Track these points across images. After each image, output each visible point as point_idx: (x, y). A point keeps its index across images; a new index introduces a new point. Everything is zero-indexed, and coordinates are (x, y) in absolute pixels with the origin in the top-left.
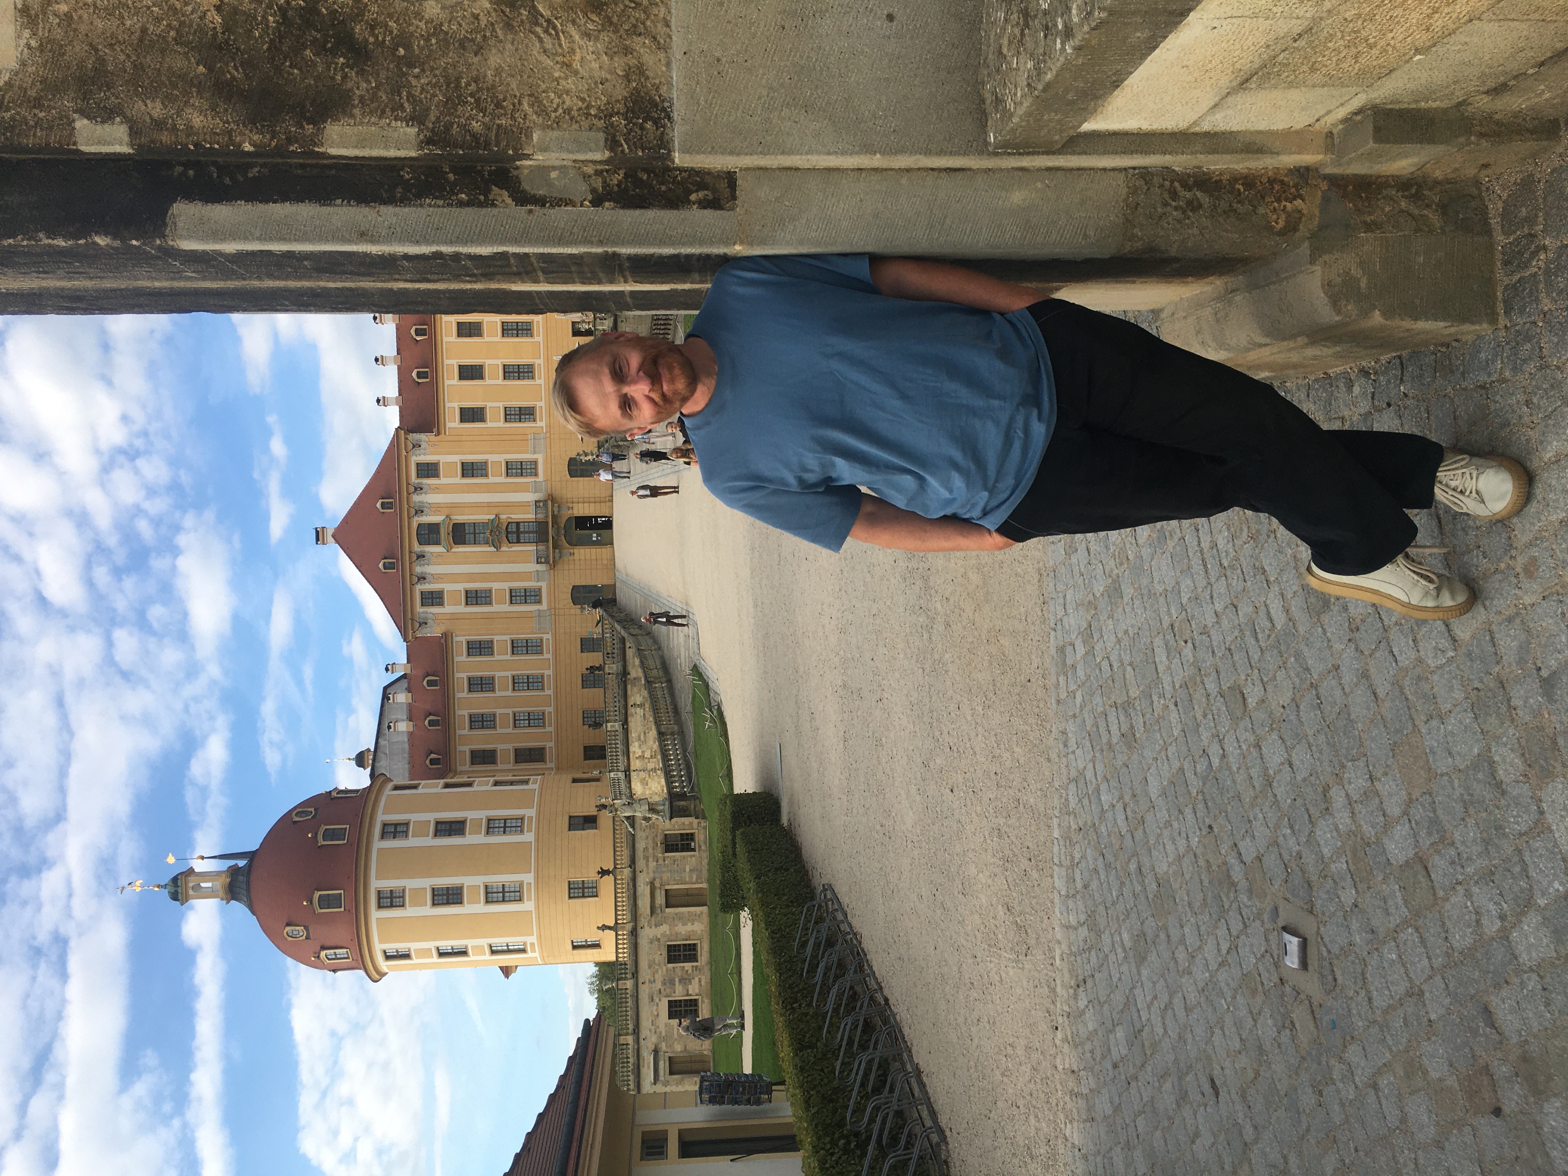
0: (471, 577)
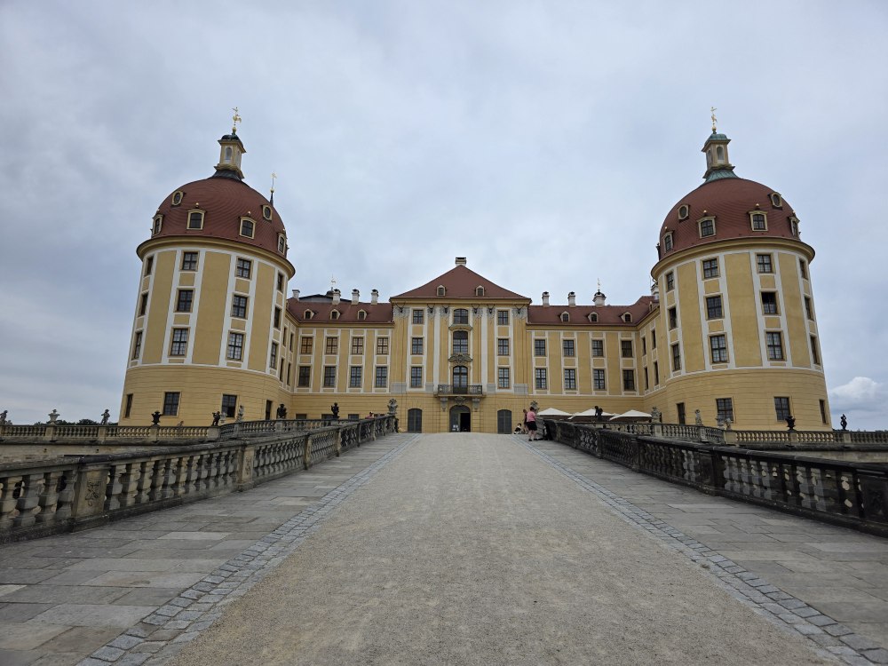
0: (431, 341)
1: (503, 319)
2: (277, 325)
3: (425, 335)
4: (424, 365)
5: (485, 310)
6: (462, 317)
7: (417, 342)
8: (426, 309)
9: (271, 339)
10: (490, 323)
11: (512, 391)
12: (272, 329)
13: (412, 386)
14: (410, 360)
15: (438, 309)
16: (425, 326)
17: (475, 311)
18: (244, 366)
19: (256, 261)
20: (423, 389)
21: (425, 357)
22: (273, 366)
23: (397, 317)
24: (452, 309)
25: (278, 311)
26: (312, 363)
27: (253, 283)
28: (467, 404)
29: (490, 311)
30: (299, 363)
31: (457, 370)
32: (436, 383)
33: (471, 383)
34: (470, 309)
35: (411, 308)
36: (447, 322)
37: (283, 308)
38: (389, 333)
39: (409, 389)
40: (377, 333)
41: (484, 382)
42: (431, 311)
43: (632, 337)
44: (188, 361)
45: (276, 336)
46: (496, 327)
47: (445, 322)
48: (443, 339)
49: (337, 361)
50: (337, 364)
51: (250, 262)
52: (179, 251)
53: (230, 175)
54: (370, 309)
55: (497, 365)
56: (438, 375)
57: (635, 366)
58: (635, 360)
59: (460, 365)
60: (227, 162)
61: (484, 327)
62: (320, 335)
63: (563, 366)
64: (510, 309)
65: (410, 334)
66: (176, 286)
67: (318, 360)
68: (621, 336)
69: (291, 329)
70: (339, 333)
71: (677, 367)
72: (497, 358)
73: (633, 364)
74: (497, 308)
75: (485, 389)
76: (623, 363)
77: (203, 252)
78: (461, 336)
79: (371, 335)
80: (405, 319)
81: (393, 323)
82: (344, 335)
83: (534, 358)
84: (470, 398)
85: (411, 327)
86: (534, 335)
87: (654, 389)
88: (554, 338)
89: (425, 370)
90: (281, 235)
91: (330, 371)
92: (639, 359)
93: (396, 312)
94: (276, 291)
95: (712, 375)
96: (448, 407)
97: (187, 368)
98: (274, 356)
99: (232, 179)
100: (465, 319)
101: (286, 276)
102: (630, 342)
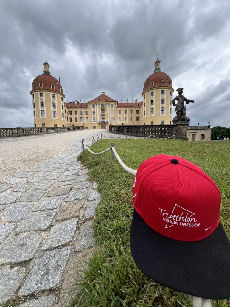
0: (97, 112)
1: (112, 106)
2: (63, 109)
3: (95, 110)
4: (96, 117)
5: (108, 104)
6: (103, 106)
7: (94, 112)
8: (95, 104)
9: (62, 112)
10: (109, 107)
11: (114, 122)
12: (62, 110)
13: (93, 121)
14: (92, 116)
15: (98, 104)
16: (95, 108)
17: (106, 104)
18: (57, 118)
19: (56, 94)
20: (96, 122)
21: (95, 115)
22: (63, 118)
23: (89, 106)
24: (101, 104)
25: (62, 106)
26: (72, 117)
27: (56, 99)
28: (105, 125)
29: (109, 104)
30: (69, 117)
31: (102, 118)
32: (98, 121)
33: (105, 120)
34: (105, 104)
35: (92, 104)
36: (100, 107)
37: (64, 105)
38: (88, 110)
39: (93, 122)
40: (85, 110)
41: (108, 120)
42: (96, 105)
43: (139, 109)
44: (45, 117)
45: (63, 111)
46: (110, 108)
47: (99, 107)
48: (99, 111)
49: (77, 116)
50: (77, 117)
51: (55, 95)
52: (39, 93)
53: (47, 73)
54: (83, 105)
55: (111, 116)
56: (99, 119)
57: (139, 116)
58: (139, 114)
59: (103, 116)
60: (46, 70)
61: (108, 108)
62: (73, 111)
63: (124, 116)
64: (113, 104)
65: (92, 110)
66: (40, 101)
67: (73, 116)
68: (136, 109)
69: (67, 110)
70: (77, 110)
71: (145, 116)
72: (111, 115)
73: (139, 115)
74: (111, 104)
75: (108, 122)
76: (137, 115)
77: (44, 93)
78: (103, 110)
79: (84, 111)
80: (91, 107)
81: (88, 108)
82: (78, 111)
83: (118, 115)
84: (105, 124)
85: (92, 108)
86: (118, 109)
87: (142, 120)
88: (123, 110)
89: (96, 118)
90: (61, 88)
91: (76, 119)
92: (140, 114)
93: (89, 105)
94: (61, 101)
95: (150, 117)
96: (101, 125)
97: (45, 118)
98: (63, 116)
99: (48, 74)
100: (104, 106)
101: (63, 98)
102: (138, 110)
